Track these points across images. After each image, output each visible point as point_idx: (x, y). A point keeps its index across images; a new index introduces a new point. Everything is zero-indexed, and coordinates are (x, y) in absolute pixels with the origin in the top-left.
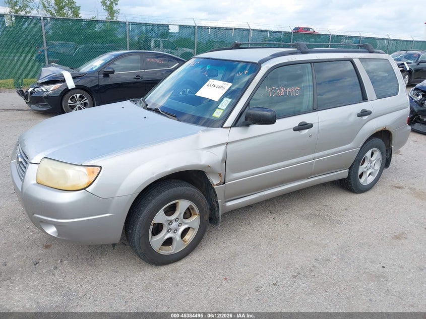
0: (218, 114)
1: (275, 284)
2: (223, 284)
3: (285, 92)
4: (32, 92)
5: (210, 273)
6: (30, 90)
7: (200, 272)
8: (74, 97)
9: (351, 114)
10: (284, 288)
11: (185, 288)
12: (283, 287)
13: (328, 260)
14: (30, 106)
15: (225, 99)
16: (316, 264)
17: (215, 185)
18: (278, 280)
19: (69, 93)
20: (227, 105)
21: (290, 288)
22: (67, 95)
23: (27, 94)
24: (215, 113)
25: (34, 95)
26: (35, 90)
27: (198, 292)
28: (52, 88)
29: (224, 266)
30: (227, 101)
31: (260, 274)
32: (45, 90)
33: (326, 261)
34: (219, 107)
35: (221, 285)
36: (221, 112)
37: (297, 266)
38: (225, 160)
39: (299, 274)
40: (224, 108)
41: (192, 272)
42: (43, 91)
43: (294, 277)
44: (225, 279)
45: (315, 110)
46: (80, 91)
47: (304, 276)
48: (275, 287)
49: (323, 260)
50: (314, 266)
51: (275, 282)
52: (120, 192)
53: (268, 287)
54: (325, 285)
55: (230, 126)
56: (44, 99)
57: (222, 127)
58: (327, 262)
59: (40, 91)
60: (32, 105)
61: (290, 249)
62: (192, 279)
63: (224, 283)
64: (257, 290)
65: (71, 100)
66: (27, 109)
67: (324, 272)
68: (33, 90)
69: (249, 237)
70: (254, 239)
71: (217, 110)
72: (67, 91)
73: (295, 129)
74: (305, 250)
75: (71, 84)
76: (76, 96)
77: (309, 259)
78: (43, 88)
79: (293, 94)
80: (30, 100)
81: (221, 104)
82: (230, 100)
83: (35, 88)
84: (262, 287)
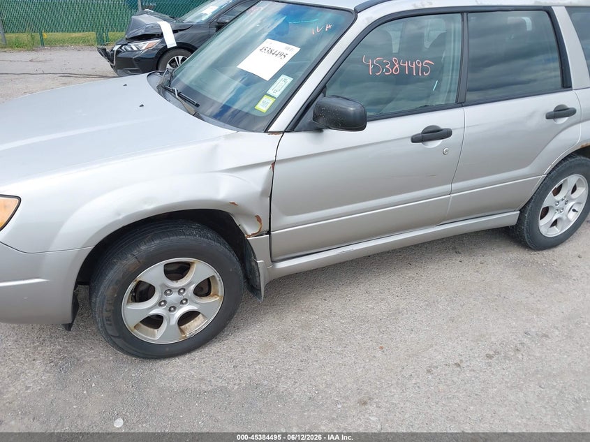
0: (264, 106)
1: (458, 365)
2: (377, 355)
3: (402, 69)
4: (118, 52)
5: (359, 337)
6: (116, 48)
7: (344, 334)
8: (174, 60)
9: (531, 116)
10: (472, 373)
11: (320, 354)
12: (470, 371)
13: (546, 336)
14: (116, 72)
15: (283, 77)
16: (525, 340)
17: (250, 236)
18: (462, 358)
19: (168, 55)
20: (283, 89)
21: (481, 374)
22: (165, 57)
23: (113, 55)
24: (261, 102)
25: (120, 55)
26: (123, 48)
27: (339, 364)
28: (144, 46)
29: (379, 327)
30: (285, 82)
31: (435, 347)
32: (135, 49)
33: (542, 336)
34: (270, 92)
35: (374, 357)
36: (271, 101)
37: (493, 339)
38: (269, 193)
39: (497, 352)
40: (277, 95)
41: (332, 332)
42: (133, 51)
43: (489, 357)
44: (382, 348)
45: (460, 103)
46: (183, 51)
47: (506, 357)
48: (458, 369)
49: (537, 334)
50: (522, 344)
51: (458, 362)
52: (57, 244)
53: (447, 368)
54: (539, 376)
55: (283, 130)
56: (134, 62)
57: (265, 132)
58: (544, 339)
59: (130, 49)
60: (118, 70)
61: (484, 312)
62: (332, 342)
63: (379, 354)
64: (429, 371)
65: (170, 65)
66: (113, 75)
67: (538, 355)
68: (120, 48)
69: (421, 287)
70: (428, 291)
71: (265, 98)
72: (164, 51)
73: (415, 139)
74: (508, 316)
75: (171, 41)
76: (178, 58)
77: (514, 330)
78: (134, 46)
79: (417, 73)
80: (116, 62)
81: (273, 87)
82: (289, 80)
83: (122, 45)
84: (437, 367)
